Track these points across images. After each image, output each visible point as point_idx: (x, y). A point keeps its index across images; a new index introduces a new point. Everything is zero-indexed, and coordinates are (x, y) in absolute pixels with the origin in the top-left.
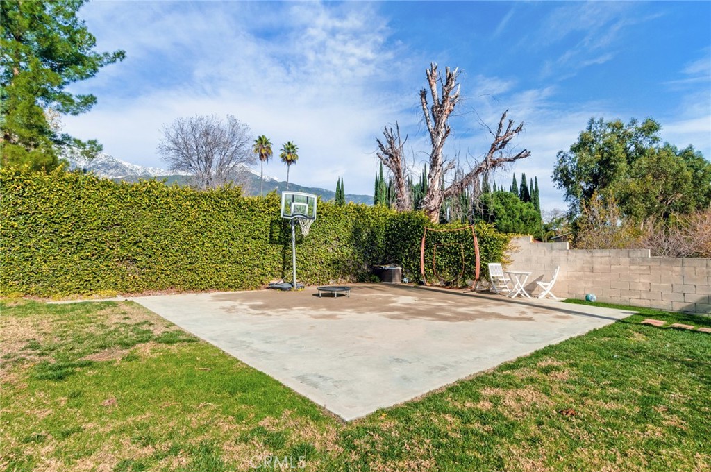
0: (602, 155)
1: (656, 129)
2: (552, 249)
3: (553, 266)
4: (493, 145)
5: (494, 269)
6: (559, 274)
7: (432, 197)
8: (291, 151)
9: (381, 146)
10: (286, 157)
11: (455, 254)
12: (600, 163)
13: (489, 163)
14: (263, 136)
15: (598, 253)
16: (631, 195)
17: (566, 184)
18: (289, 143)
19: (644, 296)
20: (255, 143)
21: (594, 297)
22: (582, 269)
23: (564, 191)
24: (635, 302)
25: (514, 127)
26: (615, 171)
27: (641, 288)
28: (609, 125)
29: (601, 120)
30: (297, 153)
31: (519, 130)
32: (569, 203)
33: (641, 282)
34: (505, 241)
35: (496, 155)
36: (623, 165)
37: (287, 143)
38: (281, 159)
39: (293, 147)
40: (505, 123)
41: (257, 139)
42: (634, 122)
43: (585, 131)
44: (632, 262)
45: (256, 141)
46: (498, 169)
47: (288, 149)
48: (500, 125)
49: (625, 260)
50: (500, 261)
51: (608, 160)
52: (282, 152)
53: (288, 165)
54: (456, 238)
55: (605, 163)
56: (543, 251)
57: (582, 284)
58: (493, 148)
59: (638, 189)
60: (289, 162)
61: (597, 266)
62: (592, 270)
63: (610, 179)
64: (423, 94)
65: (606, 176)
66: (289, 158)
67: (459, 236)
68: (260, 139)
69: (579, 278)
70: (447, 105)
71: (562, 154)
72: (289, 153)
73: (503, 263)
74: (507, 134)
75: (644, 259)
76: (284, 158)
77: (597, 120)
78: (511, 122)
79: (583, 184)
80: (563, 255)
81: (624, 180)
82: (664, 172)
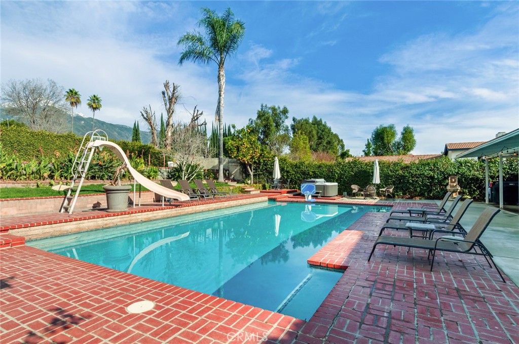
8: (96, 101)
9: (143, 115)
10: (92, 106)
13: (191, 126)
14: (73, 89)
18: (94, 96)
20: (66, 94)
25: (200, 112)
30: (101, 103)
31: (202, 114)
37: (93, 96)
38: (88, 106)
39: (97, 99)
41: (68, 91)
45: (68, 92)
47: (94, 100)
48: (194, 111)
52: (89, 101)
53: (94, 111)
60: (95, 109)
64: (163, 93)
66: (94, 106)
68: (71, 91)
70: (173, 99)
72: (94, 102)
74: (197, 115)
76: (91, 106)
78: (198, 110)
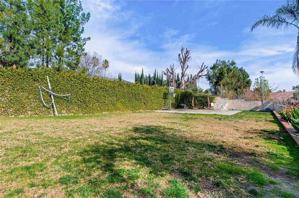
0: (220, 71)
1: (235, 64)
2: (225, 99)
3: (225, 103)
4: (200, 71)
5: (212, 104)
6: (227, 105)
7: (183, 85)
11: (201, 101)
12: (219, 74)
13: (199, 76)
15: (235, 100)
16: (228, 83)
17: (209, 80)
19: (243, 108)
21: (234, 109)
22: (231, 104)
23: (209, 82)
24: (241, 109)
25: (206, 67)
26: (224, 76)
27: (243, 107)
28: (222, 62)
29: (220, 60)
32: (210, 86)
33: (243, 105)
34: (214, 98)
35: (200, 74)
36: (226, 75)
40: (203, 66)
42: (229, 61)
43: (215, 63)
44: (241, 102)
46: (201, 78)
47: (105, 62)
48: (202, 66)
49: (240, 101)
50: (213, 102)
51: (222, 73)
54: (201, 97)
55: (221, 74)
56: (223, 100)
57: (231, 107)
58: (200, 72)
59: (230, 82)
61: (234, 103)
62: (233, 104)
63: (222, 79)
65: (221, 78)
66: (106, 66)
67: (202, 97)
69: (231, 105)
71: (208, 70)
72: (106, 64)
73: (214, 103)
74: (204, 69)
75: (243, 101)
77: (218, 60)
78: (205, 66)
79: (214, 80)
80: (227, 101)
81: (226, 79)
82: (235, 76)
